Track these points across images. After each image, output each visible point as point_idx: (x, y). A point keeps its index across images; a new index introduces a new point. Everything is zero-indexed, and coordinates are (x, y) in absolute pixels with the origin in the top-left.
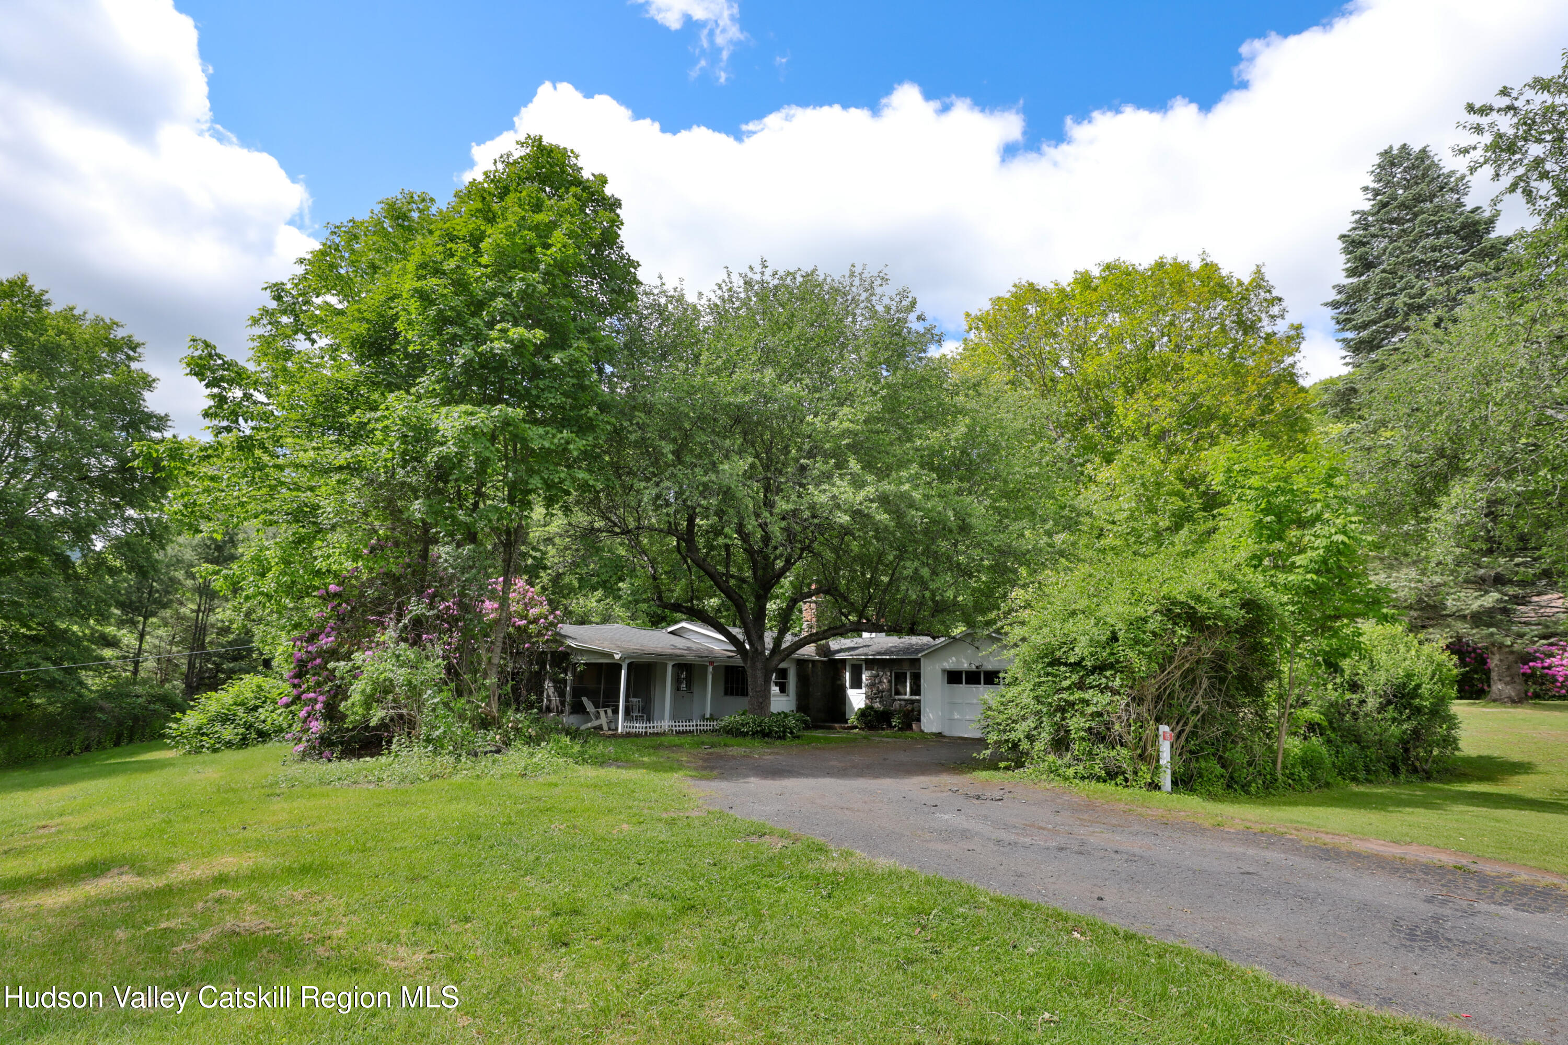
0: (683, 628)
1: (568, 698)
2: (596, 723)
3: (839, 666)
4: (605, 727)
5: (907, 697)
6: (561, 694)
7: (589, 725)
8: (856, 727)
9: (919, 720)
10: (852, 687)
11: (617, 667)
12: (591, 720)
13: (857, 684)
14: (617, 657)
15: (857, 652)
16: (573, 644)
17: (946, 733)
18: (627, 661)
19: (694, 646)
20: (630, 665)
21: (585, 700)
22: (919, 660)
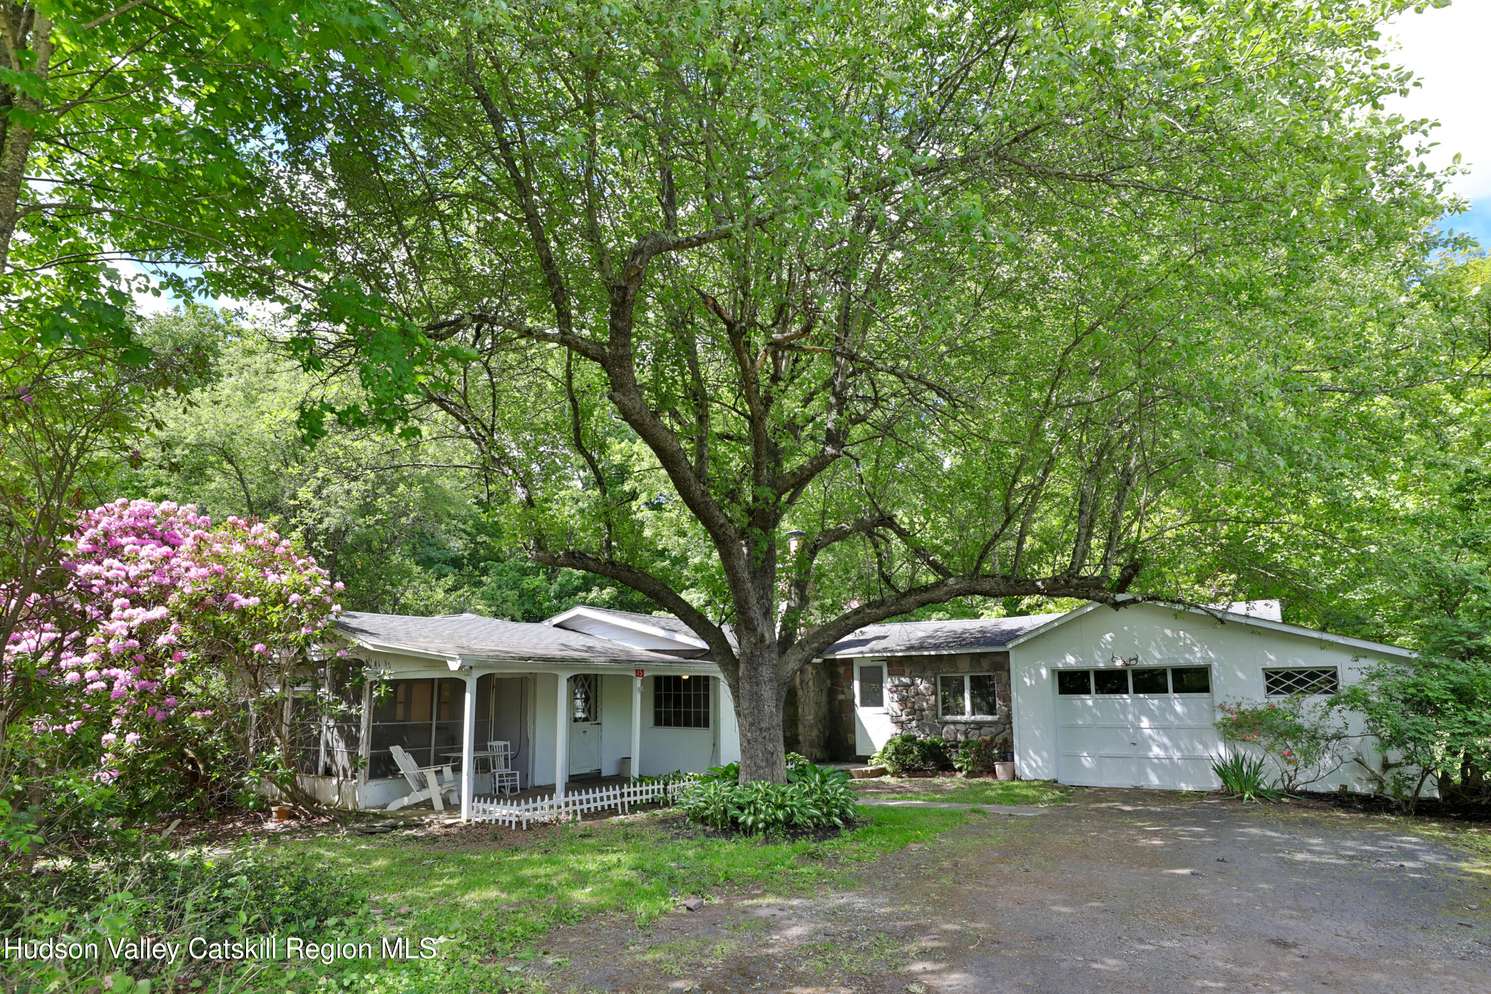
0: (578, 617)
1: (363, 751)
2: (420, 796)
3: (841, 670)
4: (438, 804)
5: (967, 717)
6: (352, 742)
7: (406, 801)
8: (883, 772)
9: (1007, 755)
10: (864, 704)
11: (458, 686)
12: (407, 792)
13: (873, 698)
14: (454, 666)
15: (869, 646)
16: (367, 643)
17: (1064, 780)
18: (477, 674)
19: (598, 645)
20: (484, 683)
21: (396, 751)
22: (1007, 653)
